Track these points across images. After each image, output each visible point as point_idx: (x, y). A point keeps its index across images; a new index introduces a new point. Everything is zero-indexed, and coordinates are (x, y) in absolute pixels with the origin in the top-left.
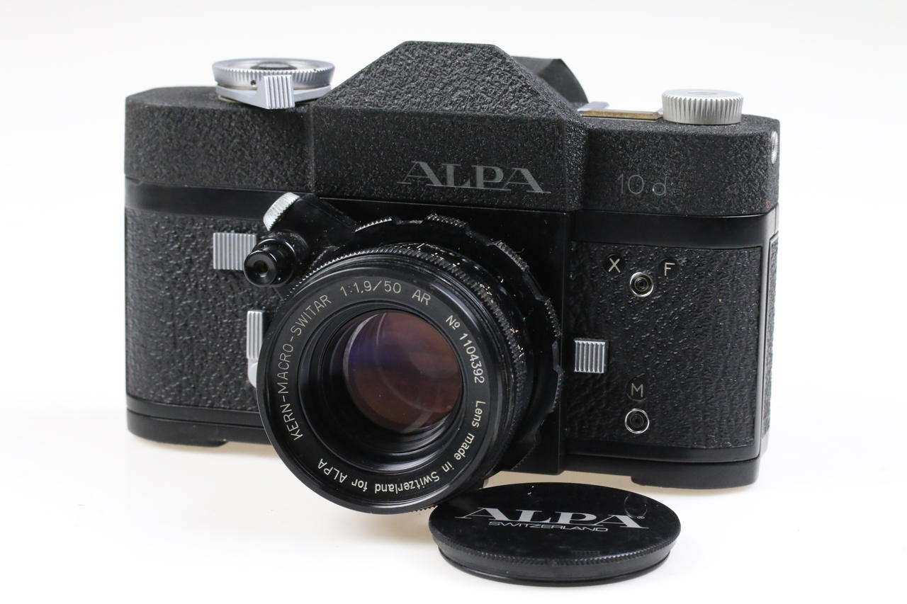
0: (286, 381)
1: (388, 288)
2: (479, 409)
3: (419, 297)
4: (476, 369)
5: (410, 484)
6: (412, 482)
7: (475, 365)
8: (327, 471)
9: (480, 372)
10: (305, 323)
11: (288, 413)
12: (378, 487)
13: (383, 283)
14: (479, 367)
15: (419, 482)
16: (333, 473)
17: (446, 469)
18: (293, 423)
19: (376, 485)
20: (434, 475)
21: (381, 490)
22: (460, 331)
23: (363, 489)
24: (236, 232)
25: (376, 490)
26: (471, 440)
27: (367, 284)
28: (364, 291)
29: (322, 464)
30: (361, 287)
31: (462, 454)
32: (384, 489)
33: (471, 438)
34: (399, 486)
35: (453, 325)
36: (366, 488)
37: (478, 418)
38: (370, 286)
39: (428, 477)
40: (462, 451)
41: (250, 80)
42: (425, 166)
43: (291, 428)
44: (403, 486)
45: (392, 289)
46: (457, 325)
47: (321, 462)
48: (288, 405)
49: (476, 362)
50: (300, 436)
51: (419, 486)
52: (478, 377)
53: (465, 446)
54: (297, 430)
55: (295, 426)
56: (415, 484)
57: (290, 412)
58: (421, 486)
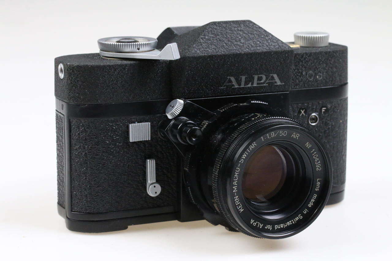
0: (236, 186)
1: (281, 134)
2: (318, 183)
3: (294, 136)
4: (317, 165)
5: (290, 222)
6: (290, 221)
7: (317, 163)
8: (254, 224)
9: (319, 165)
10: (245, 157)
11: (237, 201)
12: (276, 227)
13: (279, 132)
14: (319, 164)
15: (294, 221)
16: (257, 224)
17: (305, 212)
18: (239, 205)
19: (276, 226)
20: (300, 216)
21: (278, 228)
22: (311, 149)
23: (270, 229)
24: (138, 122)
25: (276, 228)
26: (315, 197)
27: (273, 134)
28: (271, 137)
29: (252, 221)
30: (270, 136)
31: (312, 204)
32: (279, 227)
33: (315, 196)
34: (285, 225)
35: (308, 146)
36: (271, 228)
37: (318, 187)
38: (274, 135)
39: (297, 218)
40: (311, 203)
41: (137, 48)
42: (232, 79)
43: (239, 207)
44: (287, 224)
45: (283, 134)
46: (310, 146)
47: (252, 220)
48: (237, 197)
49: (318, 161)
50: (242, 210)
51: (294, 223)
52: (318, 168)
53: (313, 200)
54: (241, 208)
55: (240, 206)
56: (292, 222)
57: (238, 200)
58: (295, 222)
